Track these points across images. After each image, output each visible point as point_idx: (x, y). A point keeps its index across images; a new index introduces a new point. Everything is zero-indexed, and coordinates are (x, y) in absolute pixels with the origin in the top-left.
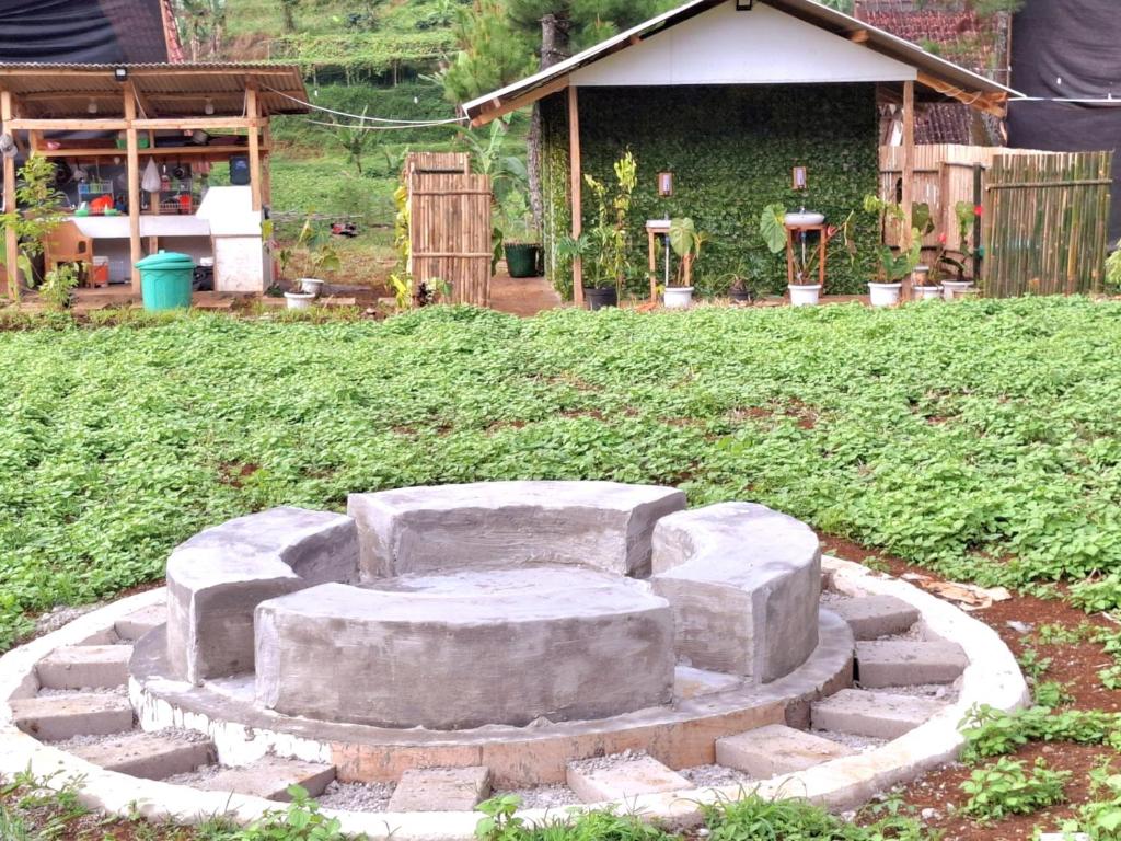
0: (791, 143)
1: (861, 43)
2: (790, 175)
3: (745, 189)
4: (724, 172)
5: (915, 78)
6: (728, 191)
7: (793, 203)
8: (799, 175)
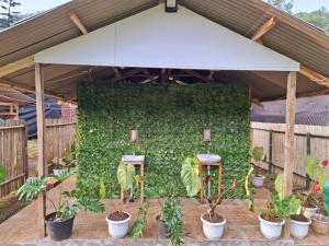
0: (203, 116)
1: (257, 41)
2: (202, 133)
3: (178, 140)
4: (166, 130)
5: (298, 70)
6: (169, 141)
7: (204, 149)
8: (207, 133)
